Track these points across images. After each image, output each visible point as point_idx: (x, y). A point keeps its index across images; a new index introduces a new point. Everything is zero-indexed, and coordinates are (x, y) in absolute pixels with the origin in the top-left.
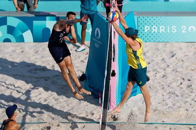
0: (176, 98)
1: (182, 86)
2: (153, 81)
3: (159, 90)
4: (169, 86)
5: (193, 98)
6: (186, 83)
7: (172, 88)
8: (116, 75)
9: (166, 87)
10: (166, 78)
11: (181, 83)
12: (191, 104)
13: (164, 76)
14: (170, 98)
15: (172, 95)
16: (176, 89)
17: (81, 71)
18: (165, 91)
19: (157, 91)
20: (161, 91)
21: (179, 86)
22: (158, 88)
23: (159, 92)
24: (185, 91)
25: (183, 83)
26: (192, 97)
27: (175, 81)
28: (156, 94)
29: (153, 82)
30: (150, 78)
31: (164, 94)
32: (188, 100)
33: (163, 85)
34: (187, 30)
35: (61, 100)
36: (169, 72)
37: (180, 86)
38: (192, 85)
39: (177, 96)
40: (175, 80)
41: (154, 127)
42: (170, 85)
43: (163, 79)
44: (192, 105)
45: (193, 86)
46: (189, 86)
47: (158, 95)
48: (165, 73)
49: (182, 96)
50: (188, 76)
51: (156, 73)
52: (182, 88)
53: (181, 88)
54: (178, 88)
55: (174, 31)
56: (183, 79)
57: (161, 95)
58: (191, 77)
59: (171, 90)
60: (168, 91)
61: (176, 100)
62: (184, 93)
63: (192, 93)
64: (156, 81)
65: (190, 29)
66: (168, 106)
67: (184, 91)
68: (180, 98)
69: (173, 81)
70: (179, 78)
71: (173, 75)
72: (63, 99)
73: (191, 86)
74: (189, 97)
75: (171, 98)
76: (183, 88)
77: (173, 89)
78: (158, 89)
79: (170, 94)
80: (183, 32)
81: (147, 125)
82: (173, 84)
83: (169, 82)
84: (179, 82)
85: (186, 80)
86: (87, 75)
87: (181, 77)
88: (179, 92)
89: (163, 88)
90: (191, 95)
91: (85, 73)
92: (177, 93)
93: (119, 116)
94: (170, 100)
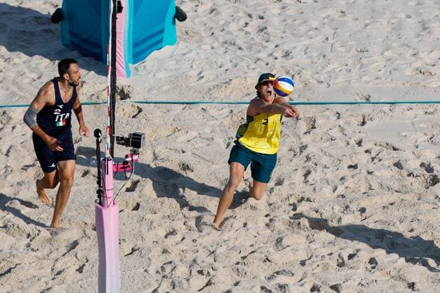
0: (239, 52)
1: (247, 29)
2: (192, 21)
3: (204, 39)
4: (223, 30)
5: (271, 52)
6: (255, 23)
7: (229, 33)
8: (123, 10)
9: (217, 33)
10: (218, 14)
11: (247, 24)
12: (267, 64)
13: (213, 11)
14: (226, 52)
15: (231, 48)
16: (237, 36)
17: (52, 4)
18: (217, 39)
19: (201, 40)
20: (208, 40)
21: (243, 30)
22: (203, 34)
23: (205, 42)
24: (255, 38)
25: (250, 23)
26: (269, 50)
27: (233, 20)
28: (200, 46)
29: (191, 23)
30: (187, 14)
31: (216, 45)
32: (261, 55)
33: (212, 28)
35: (16, 60)
36: (222, 3)
37: (246, 29)
38: (268, 27)
39: (240, 49)
40: (234, 18)
41: (199, 109)
42: (225, 28)
43: (210, 16)
44: (269, 66)
45: (269, 29)
46: (262, 30)
47: (203, 47)
48: (215, 4)
49: (250, 48)
50: (259, 10)
51: (197, 6)
52: (247, 33)
53: (246, 34)
54: (242, 33)
56: (250, 16)
57: (210, 48)
58: (264, 12)
59: (228, 38)
60: (221, 40)
61: (239, 57)
62: (253, 42)
63: (267, 41)
64: (197, 21)
66: (224, 69)
67: (253, 38)
68: (245, 52)
69: (230, 19)
70: (241, 14)
71: (229, 8)
72: (20, 58)
73: (266, 28)
74: (263, 49)
75: (229, 52)
76: (249, 33)
77: (231, 36)
78: (203, 37)
79: (226, 45)
81: (185, 105)
82: (230, 25)
83: (222, 22)
84: (242, 22)
85: (254, 16)
86: (65, 11)
87: (245, 13)
88: (244, 40)
89: (213, 34)
90: (267, 47)
91: (60, 7)
92: (240, 42)
93: (130, 89)
94: (228, 57)
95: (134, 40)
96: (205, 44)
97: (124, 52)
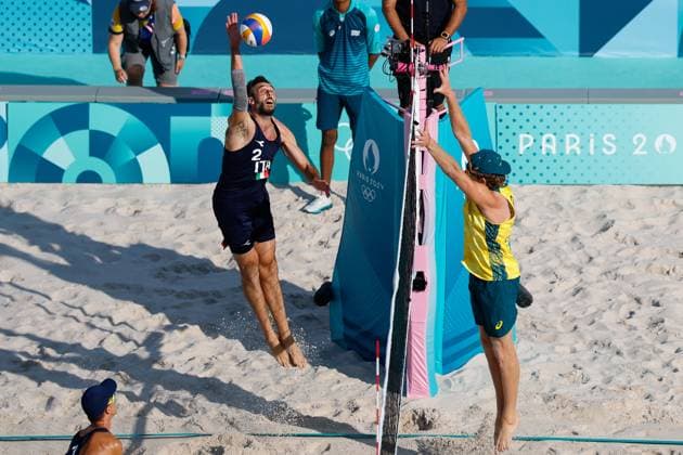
0: (616, 359)
1: (633, 321)
2: (543, 307)
3: (561, 335)
4: (593, 322)
5: (667, 360)
6: (646, 312)
7: (603, 327)
8: (428, 287)
9: (582, 327)
10: (586, 296)
11: (632, 313)
12: (661, 380)
13: (578, 291)
14: (595, 358)
15: (604, 351)
16: (614, 333)
17: (320, 275)
18: (581, 337)
19: (555, 337)
20: (568, 339)
21: (625, 324)
22: (560, 328)
23: (562, 341)
24: (644, 337)
25: (637, 312)
26: (665, 358)
27: (610, 307)
28: (553, 348)
29: (542, 311)
30: (534, 296)
31: (579, 346)
32: (654, 365)
33: (575, 319)
34: (650, 146)
35: (256, 364)
36: (595, 279)
37: (630, 322)
38: (666, 319)
39: (618, 353)
40: (610, 304)
41: (546, 449)
42: (596, 319)
43: (572, 299)
44: (664, 382)
45: (666, 323)
46: (656, 324)
47: (558, 349)
48: (581, 280)
49: (634, 353)
50: (653, 292)
51: (553, 283)
52: (632, 328)
53: (630, 330)
54: (623, 328)
55: (609, 148)
56: (638, 301)
57: (569, 351)
58: (662, 295)
59: (599, 335)
60: (589, 338)
61: (615, 366)
62: (639, 343)
63: (663, 343)
64: (551, 307)
65: (658, 143)
66: (591, 384)
67: (640, 337)
68: (627, 359)
69: (605, 305)
70: (623, 297)
71: (604, 288)
72: (262, 360)
73: (663, 322)
74: (654, 355)
75: (600, 358)
76: (635, 329)
77: (604, 333)
78: (560, 333)
79: (595, 348)
80: (637, 152)
81: (523, 443)
82: (605, 315)
83: (592, 310)
84: (624, 311)
85: (644, 301)
86: (337, 286)
87: (630, 295)
88: (625, 340)
89: (575, 328)
90: (662, 352)
91: (330, 280)
92: (618, 343)
93: (436, 415)
94: (597, 365)
95: (444, 335)
96: (562, 345)
97: (428, 354)
